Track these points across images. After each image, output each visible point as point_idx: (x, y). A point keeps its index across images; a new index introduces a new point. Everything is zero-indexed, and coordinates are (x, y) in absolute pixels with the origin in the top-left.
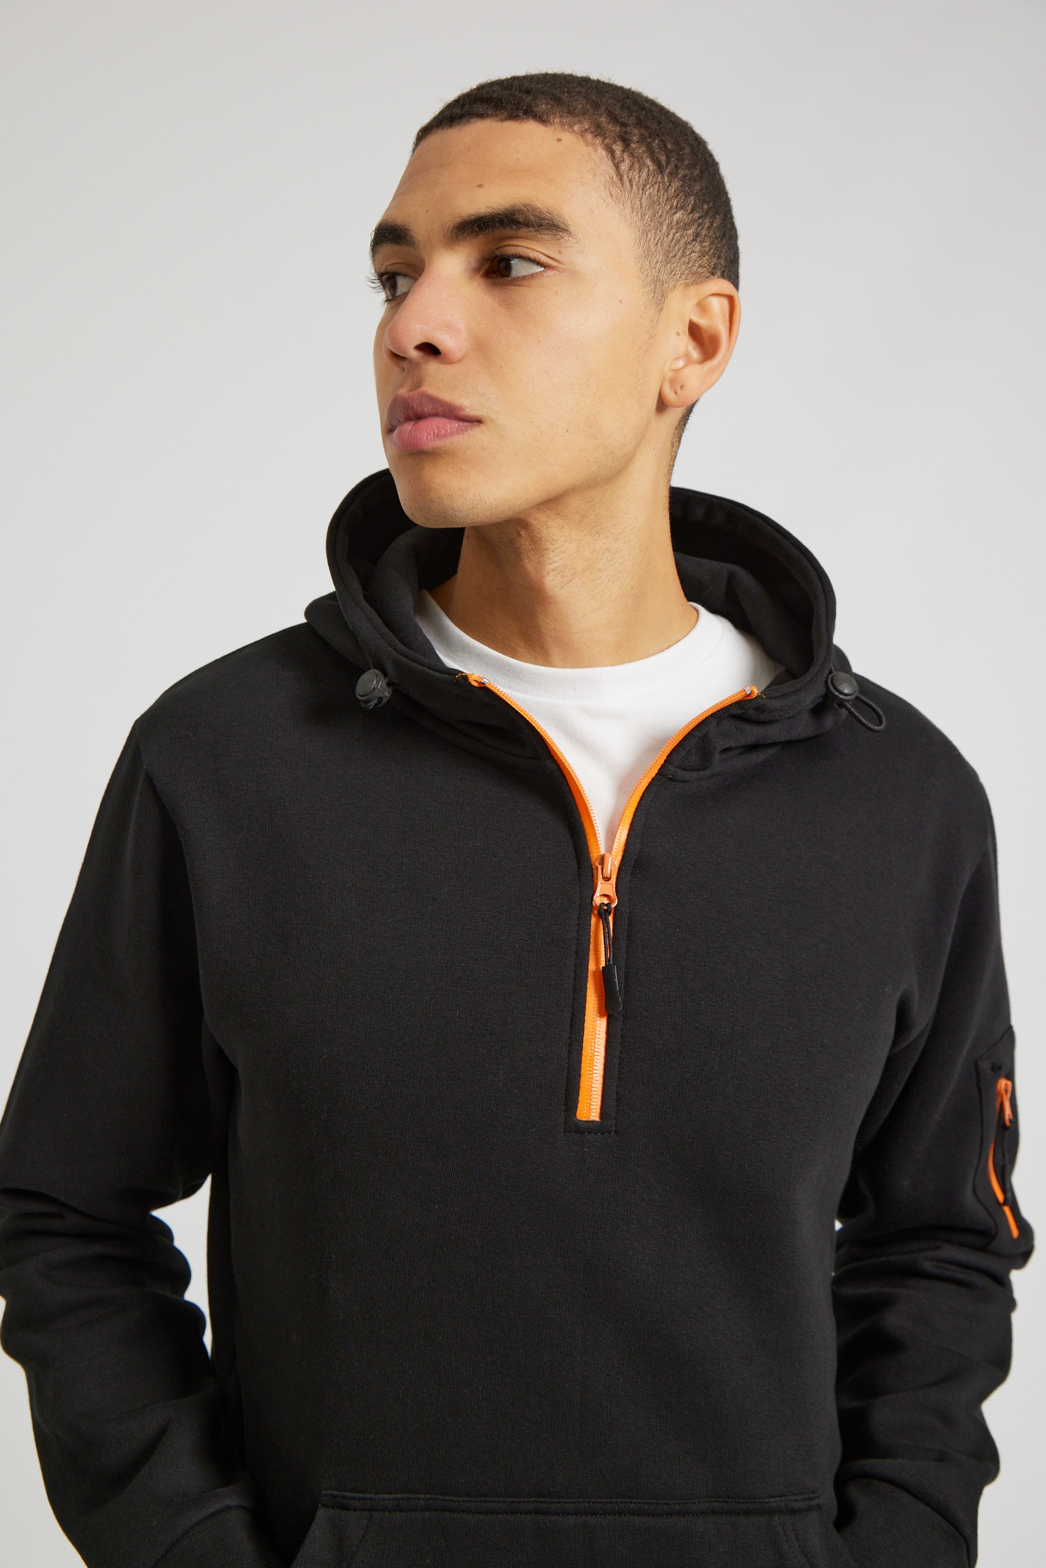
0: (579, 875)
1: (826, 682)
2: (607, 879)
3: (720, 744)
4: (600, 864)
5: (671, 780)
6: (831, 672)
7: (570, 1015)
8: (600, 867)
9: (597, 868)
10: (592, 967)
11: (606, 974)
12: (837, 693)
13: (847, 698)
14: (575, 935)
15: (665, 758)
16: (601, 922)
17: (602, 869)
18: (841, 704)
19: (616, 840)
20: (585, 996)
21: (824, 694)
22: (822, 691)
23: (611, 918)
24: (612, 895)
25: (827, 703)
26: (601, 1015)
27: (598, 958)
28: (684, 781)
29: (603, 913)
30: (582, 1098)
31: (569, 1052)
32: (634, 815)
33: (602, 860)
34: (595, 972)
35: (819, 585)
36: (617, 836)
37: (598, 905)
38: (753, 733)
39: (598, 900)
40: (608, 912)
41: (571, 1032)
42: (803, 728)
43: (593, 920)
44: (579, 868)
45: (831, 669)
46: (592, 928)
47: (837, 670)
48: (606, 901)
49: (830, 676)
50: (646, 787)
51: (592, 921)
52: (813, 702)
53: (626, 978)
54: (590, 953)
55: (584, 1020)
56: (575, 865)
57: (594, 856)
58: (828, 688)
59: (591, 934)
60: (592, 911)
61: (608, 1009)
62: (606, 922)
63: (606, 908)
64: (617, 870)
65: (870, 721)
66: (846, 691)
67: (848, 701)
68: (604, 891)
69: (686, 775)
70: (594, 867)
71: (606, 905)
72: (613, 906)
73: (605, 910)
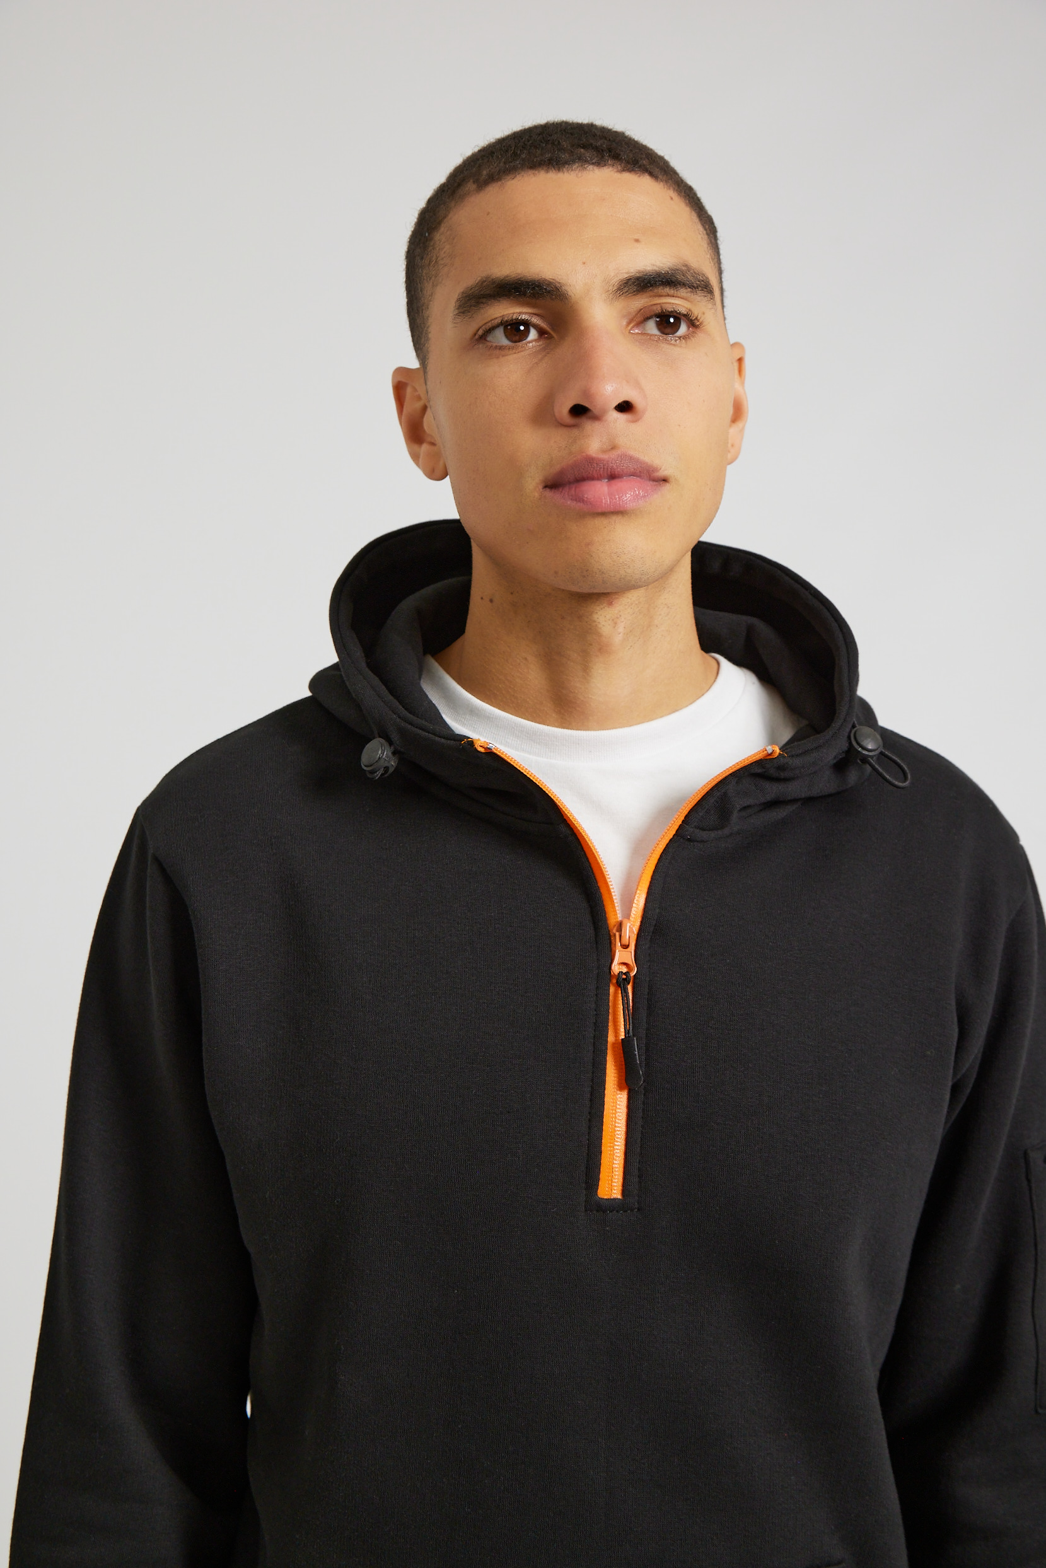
0: (597, 943)
1: (849, 737)
2: (625, 947)
3: (739, 803)
4: (617, 931)
5: (689, 840)
6: (854, 726)
7: (589, 1089)
8: (617, 934)
9: (615, 935)
10: (611, 1038)
11: (626, 1044)
12: (860, 749)
13: (871, 754)
14: (593, 1006)
15: (683, 818)
16: (620, 992)
17: (620, 936)
18: (865, 760)
19: (634, 905)
20: (605, 1069)
21: (847, 749)
22: (845, 747)
23: (630, 988)
24: (631, 964)
25: (850, 758)
26: (621, 1088)
27: (618, 1029)
28: (702, 841)
29: (622, 982)
30: (603, 1175)
31: (589, 1128)
32: (652, 878)
33: (620, 926)
34: (614, 1044)
35: (841, 636)
36: (635, 901)
37: (616, 974)
38: (773, 790)
39: (616, 968)
40: (627, 981)
41: (591, 1107)
42: (826, 784)
43: (612, 989)
44: (596, 935)
45: (854, 723)
46: (611, 998)
47: (861, 724)
48: (625, 970)
49: (853, 731)
50: (663, 848)
51: (611, 991)
52: (835, 758)
53: (647, 1050)
54: (610, 1024)
55: (604, 1095)
56: (592, 931)
57: (612, 921)
58: (850, 743)
59: (610, 1004)
60: (610, 981)
61: (628, 1081)
62: (625, 991)
63: (624, 977)
64: (636, 936)
65: (896, 779)
66: (870, 747)
67: (872, 757)
68: (623, 959)
69: (704, 835)
70: (611, 934)
71: (625, 974)
72: (633, 974)
73: (623, 979)
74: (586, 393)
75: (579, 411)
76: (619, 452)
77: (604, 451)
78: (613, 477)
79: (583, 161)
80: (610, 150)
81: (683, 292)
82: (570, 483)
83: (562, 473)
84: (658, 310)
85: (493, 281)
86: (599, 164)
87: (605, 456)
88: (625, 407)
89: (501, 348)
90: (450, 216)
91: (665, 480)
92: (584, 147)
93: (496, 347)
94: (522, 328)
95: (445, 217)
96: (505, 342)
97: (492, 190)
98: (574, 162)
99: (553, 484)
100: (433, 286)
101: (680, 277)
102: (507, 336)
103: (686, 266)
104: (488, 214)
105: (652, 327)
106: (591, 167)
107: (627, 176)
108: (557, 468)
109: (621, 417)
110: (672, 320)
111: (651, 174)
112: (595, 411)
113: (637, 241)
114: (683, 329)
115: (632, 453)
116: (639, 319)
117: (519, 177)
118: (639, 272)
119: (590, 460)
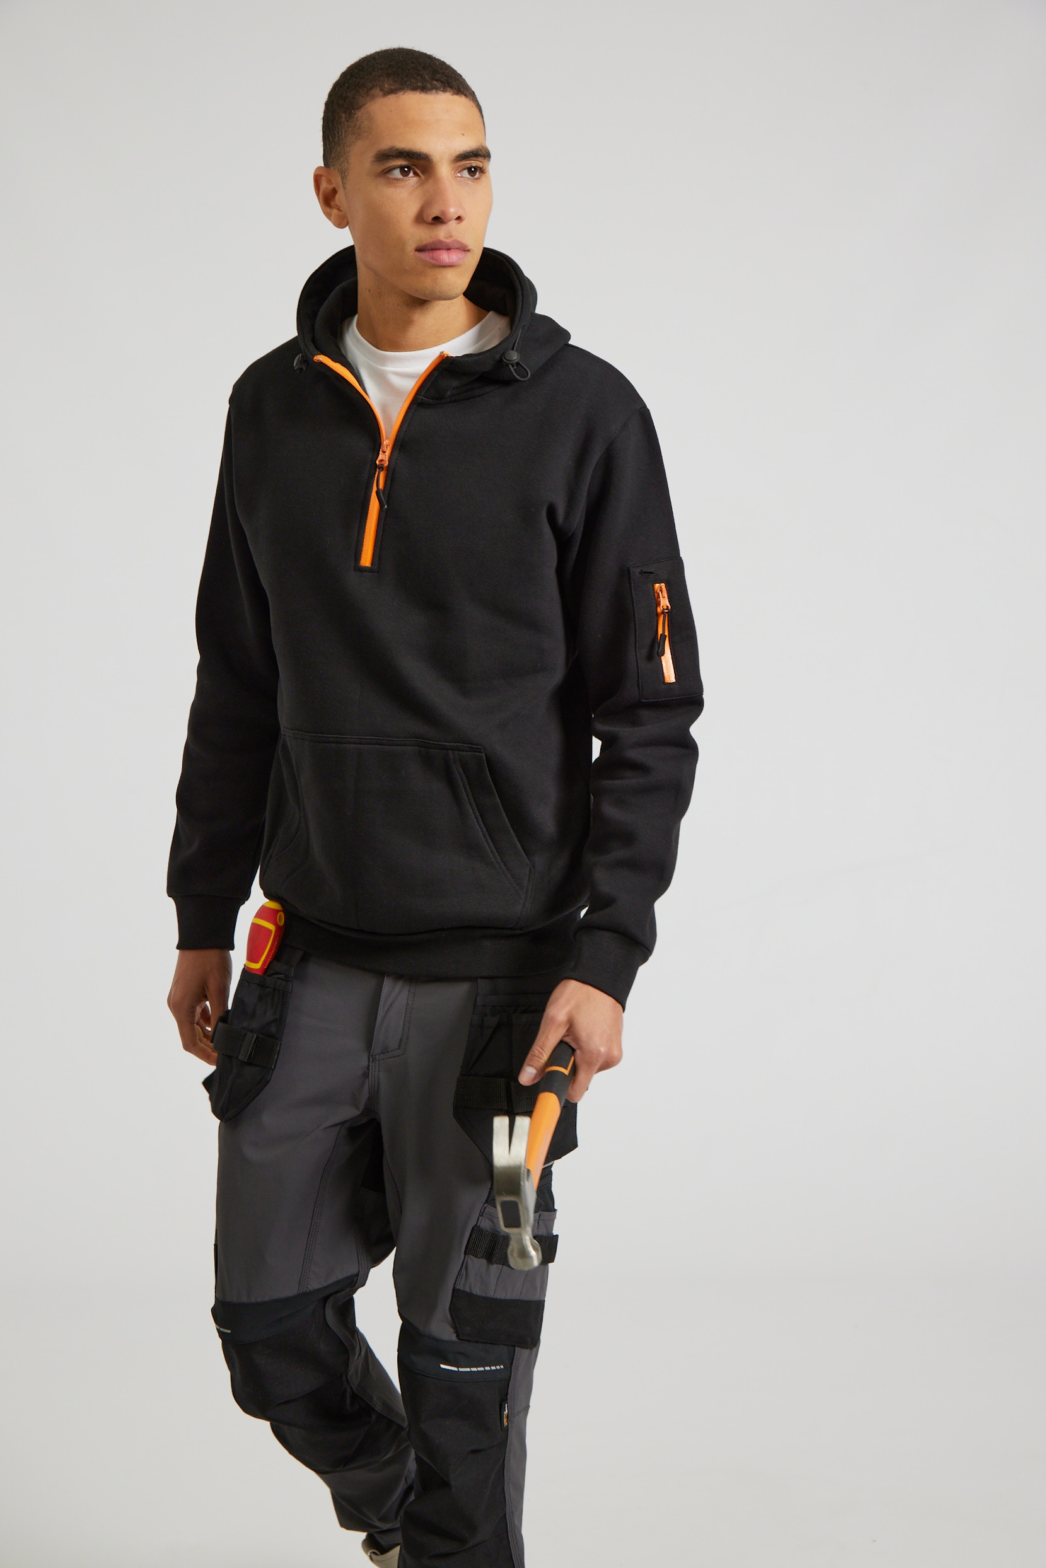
0: (373, 449)
2: (385, 451)
15: (415, 393)
24: (386, 460)
31: (358, 533)
37: (379, 464)
39: (379, 462)
44: (374, 446)
48: (383, 462)
53: (388, 499)
64: (391, 448)
68: (383, 458)
69: (430, 401)
72: (386, 464)
74: (443, 213)
75: (438, 220)
76: (453, 239)
77: (447, 238)
78: (449, 249)
79: (437, 89)
80: (448, 83)
81: (480, 159)
82: (429, 250)
83: (426, 245)
84: (469, 166)
85: (397, 149)
86: (444, 91)
87: (448, 241)
88: (459, 218)
89: (398, 180)
90: (367, 105)
91: (469, 251)
92: (436, 81)
93: (395, 179)
94: (406, 169)
95: (364, 105)
96: (400, 176)
97: (392, 98)
98: (432, 89)
99: (420, 250)
100: (356, 139)
101: (480, 153)
102: (401, 174)
103: (482, 146)
104: (391, 111)
105: (466, 173)
106: (440, 92)
107: (456, 97)
108: (424, 243)
109: (456, 221)
110: (473, 169)
111: (466, 96)
112: (445, 221)
113: (463, 135)
114: (477, 175)
115: (459, 239)
116: (460, 169)
117: (406, 94)
118: (464, 151)
119: (440, 242)
